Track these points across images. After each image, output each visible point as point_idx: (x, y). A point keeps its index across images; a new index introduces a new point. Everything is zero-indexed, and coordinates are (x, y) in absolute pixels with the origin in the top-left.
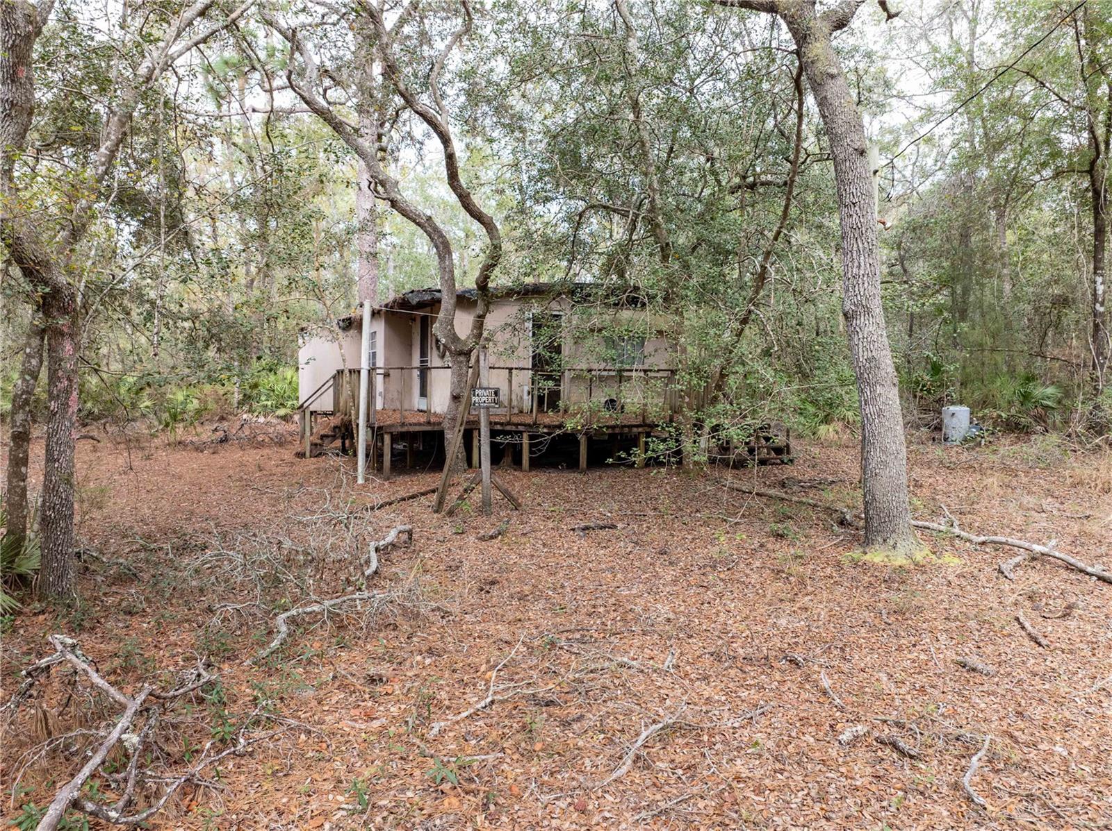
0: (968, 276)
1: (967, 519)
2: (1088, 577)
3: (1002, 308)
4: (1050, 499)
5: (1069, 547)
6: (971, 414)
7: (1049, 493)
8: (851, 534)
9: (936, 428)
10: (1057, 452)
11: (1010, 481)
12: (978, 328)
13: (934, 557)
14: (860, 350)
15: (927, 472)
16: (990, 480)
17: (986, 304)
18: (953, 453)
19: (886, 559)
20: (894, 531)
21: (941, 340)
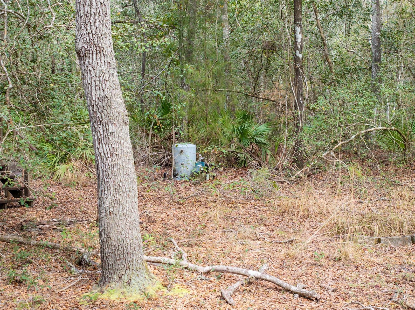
0: (192, 19)
1: (194, 251)
2: (292, 295)
3: (223, 51)
4: (263, 227)
5: (278, 270)
6: (198, 150)
7: (262, 222)
8: (88, 274)
9: (166, 165)
10: (268, 184)
11: (231, 213)
12: (201, 69)
13: (165, 289)
14: (93, 89)
15: (159, 208)
16: (213, 213)
17: (208, 47)
18: (182, 188)
19: (122, 296)
20: (128, 268)
21: (170, 81)
